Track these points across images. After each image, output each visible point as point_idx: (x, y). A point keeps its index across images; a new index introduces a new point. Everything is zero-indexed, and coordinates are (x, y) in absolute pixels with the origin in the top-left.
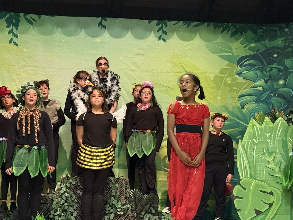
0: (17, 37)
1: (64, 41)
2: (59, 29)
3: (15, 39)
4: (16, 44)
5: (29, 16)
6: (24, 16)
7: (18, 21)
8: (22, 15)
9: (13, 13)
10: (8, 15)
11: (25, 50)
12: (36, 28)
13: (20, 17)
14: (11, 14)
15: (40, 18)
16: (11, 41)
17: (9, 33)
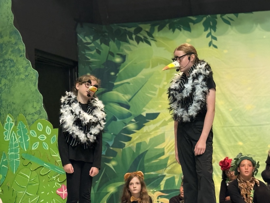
0: (215, 39)
1: (264, 37)
2: (259, 26)
3: (214, 42)
4: (215, 47)
5: (226, 16)
6: (221, 17)
7: (215, 23)
8: (218, 16)
9: (209, 16)
10: (205, 19)
11: (225, 51)
12: (234, 28)
13: (217, 18)
14: (207, 17)
15: (237, 16)
16: (210, 44)
17: (208, 36)
